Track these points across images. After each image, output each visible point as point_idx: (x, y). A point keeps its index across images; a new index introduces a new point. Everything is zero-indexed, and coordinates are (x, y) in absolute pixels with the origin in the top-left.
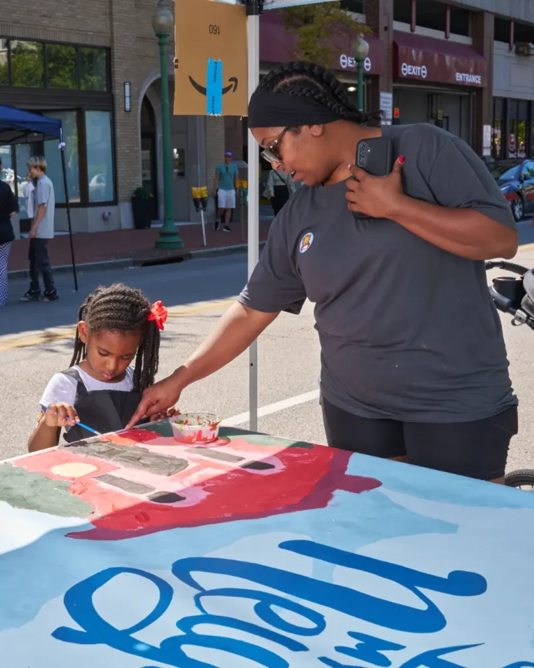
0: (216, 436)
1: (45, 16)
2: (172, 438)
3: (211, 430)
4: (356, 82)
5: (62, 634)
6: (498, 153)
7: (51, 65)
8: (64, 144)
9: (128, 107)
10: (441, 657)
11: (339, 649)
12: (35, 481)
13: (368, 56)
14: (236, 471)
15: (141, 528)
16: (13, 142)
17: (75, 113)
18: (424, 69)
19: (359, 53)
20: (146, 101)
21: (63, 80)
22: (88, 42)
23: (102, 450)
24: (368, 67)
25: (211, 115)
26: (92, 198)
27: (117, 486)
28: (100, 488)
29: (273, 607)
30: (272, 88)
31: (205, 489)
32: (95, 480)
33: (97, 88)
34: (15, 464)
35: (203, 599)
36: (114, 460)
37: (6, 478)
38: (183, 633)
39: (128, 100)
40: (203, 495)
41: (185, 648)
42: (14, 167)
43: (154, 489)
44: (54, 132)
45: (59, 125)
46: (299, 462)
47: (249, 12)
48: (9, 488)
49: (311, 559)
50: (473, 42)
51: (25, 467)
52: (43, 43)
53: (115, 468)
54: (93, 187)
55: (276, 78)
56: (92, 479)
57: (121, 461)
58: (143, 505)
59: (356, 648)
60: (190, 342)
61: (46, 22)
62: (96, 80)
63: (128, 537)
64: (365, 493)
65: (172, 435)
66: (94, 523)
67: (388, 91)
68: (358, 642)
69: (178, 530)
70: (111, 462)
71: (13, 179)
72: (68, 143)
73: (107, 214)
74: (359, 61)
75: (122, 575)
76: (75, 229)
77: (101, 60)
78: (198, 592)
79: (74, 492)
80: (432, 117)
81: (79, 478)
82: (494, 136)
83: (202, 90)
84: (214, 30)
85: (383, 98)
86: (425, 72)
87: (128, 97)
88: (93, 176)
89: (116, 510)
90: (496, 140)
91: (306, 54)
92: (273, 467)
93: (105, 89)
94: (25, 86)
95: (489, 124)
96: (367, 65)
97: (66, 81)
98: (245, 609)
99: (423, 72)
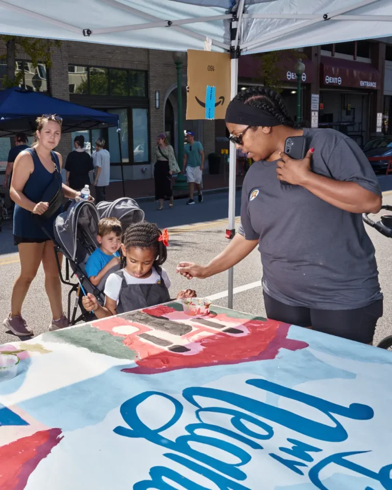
0: (209, 312)
1: (109, 53)
2: (183, 312)
3: (206, 308)
4: (296, 88)
5: (119, 430)
6: (386, 130)
7: (112, 81)
8: (120, 129)
9: (157, 105)
10: (344, 458)
11: (282, 449)
12: (104, 336)
13: (304, 72)
14: (220, 334)
15: (164, 367)
16: (90, 128)
17: (126, 110)
18: (339, 79)
19: (299, 71)
20: (168, 102)
21: (119, 90)
22: (135, 68)
23: (142, 318)
24: (304, 79)
25: (208, 119)
26: (136, 160)
27: (150, 341)
28: (140, 342)
29: (242, 421)
30: (244, 101)
31: (202, 345)
32: (138, 337)
33: (139, 95)
34: (93, 325)
35: (200, 413)
36: (149, 325)
37: (88, 334)
38: (189, 434)
39: (157, 101)
40: (201, 348)
41: (190, 443)
42: (91, 141)
43: (172, 343)
44: (114, 123)
45: (117, 118)
46: (258, 329)
47: (232, 57)
48: (89, 340)
49: (266, 391)
50: (372, 61)
51: (98, 327)
52: (108, 68)
53: (150, 330)
54: (136, 153)
55: (247, 95)
56: (136, 336)
57: (153, 325)
58: (165, 353)
59: (292, 449)
60: (193, 247)
61: (110, 56)
62: (139, 89)
63: (158, 373)
64: (298, 351)
65: (183, 310)
66: (137, 363)
67: (316, 94)
68: (293, 445)
69: (186, 369)
70: (147, 326)
71: (90, 148)
72: (122, 129)
73: (144, 169)
74: (299, 75)
75: (154, 396)
76: (126, 178)
77: (142, 78)
78: (198, 408)
79: (126, 344)
80: (344, 109)
81: (129, 335)
82: (384, 120)
83: (203, 105)
84: (211, 68)
85: (313, 97)
86: (340, 81)
87: (158, 100)
88: (136, 147)
89: (150, 355)
90: (385, 122)
91: (266, 72)
92: (242, 332)
93: (144, 95)
94: (97, 94)
95: (381, 112)
96: (304, 78)
97: (121, 91)
98: (225, 421)
99: (339, 81)
